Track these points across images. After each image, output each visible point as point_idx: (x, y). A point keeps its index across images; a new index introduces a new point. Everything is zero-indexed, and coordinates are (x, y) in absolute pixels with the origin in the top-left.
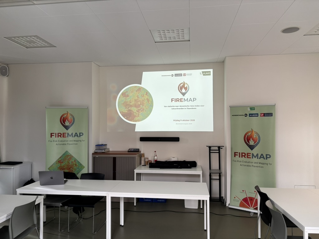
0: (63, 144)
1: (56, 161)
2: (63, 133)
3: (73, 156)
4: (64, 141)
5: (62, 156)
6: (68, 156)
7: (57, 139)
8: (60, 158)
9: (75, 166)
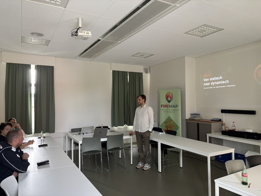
0: (167, 112)
1: (164, 122)
2: (167, 105)
3: (172, 120)
4: (168, 110)
5: (167, 119)
6: (170, 119)
7: (164, 108)
8: (166, 120)
9: (173, 126)
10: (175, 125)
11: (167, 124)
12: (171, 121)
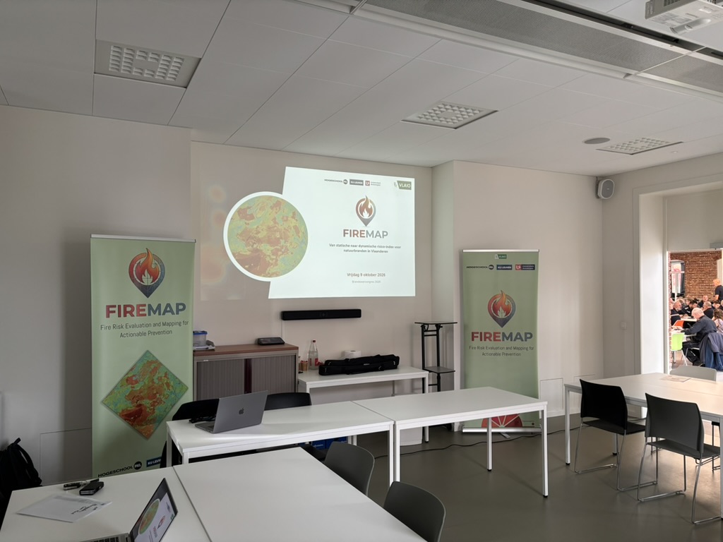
1: (122, 380)
3: (161, 364)
5: (135, 365)
6: (150, 363)
7: (122, 321)
8: (132, 369)
9: (165, 387)
10: (172, 383)
11: (138, 387)
12: (155, 369)
